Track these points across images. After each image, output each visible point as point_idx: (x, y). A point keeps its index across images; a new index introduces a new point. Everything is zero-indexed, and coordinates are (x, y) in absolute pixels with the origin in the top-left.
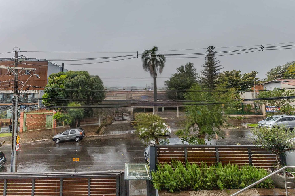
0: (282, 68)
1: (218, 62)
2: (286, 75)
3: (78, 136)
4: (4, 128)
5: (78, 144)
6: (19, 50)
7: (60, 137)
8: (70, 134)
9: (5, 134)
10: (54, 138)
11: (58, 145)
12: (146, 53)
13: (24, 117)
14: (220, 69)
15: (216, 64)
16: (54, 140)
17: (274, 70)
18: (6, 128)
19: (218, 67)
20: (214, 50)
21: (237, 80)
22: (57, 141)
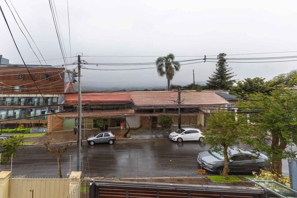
0: (286, 76)
1: (230, 69)
2: (291, 83)
3: (112, 139)
4: (33, 129)
5: (112, 147)
6: (81, 55)
7: (94, 139)
8: (104, 137)
9: (35, 134)
10: (88, 140)
11: (93, 147)
12: (159, 60)
13: (51, 119)
14: (232, 76)
15: (228, 71)
16: (89, 142)
17: (276, 78)
18: (36, 129)
19: (230, 74)
20: (225, 57)
21: (263, 87)
22: (92, 143)
